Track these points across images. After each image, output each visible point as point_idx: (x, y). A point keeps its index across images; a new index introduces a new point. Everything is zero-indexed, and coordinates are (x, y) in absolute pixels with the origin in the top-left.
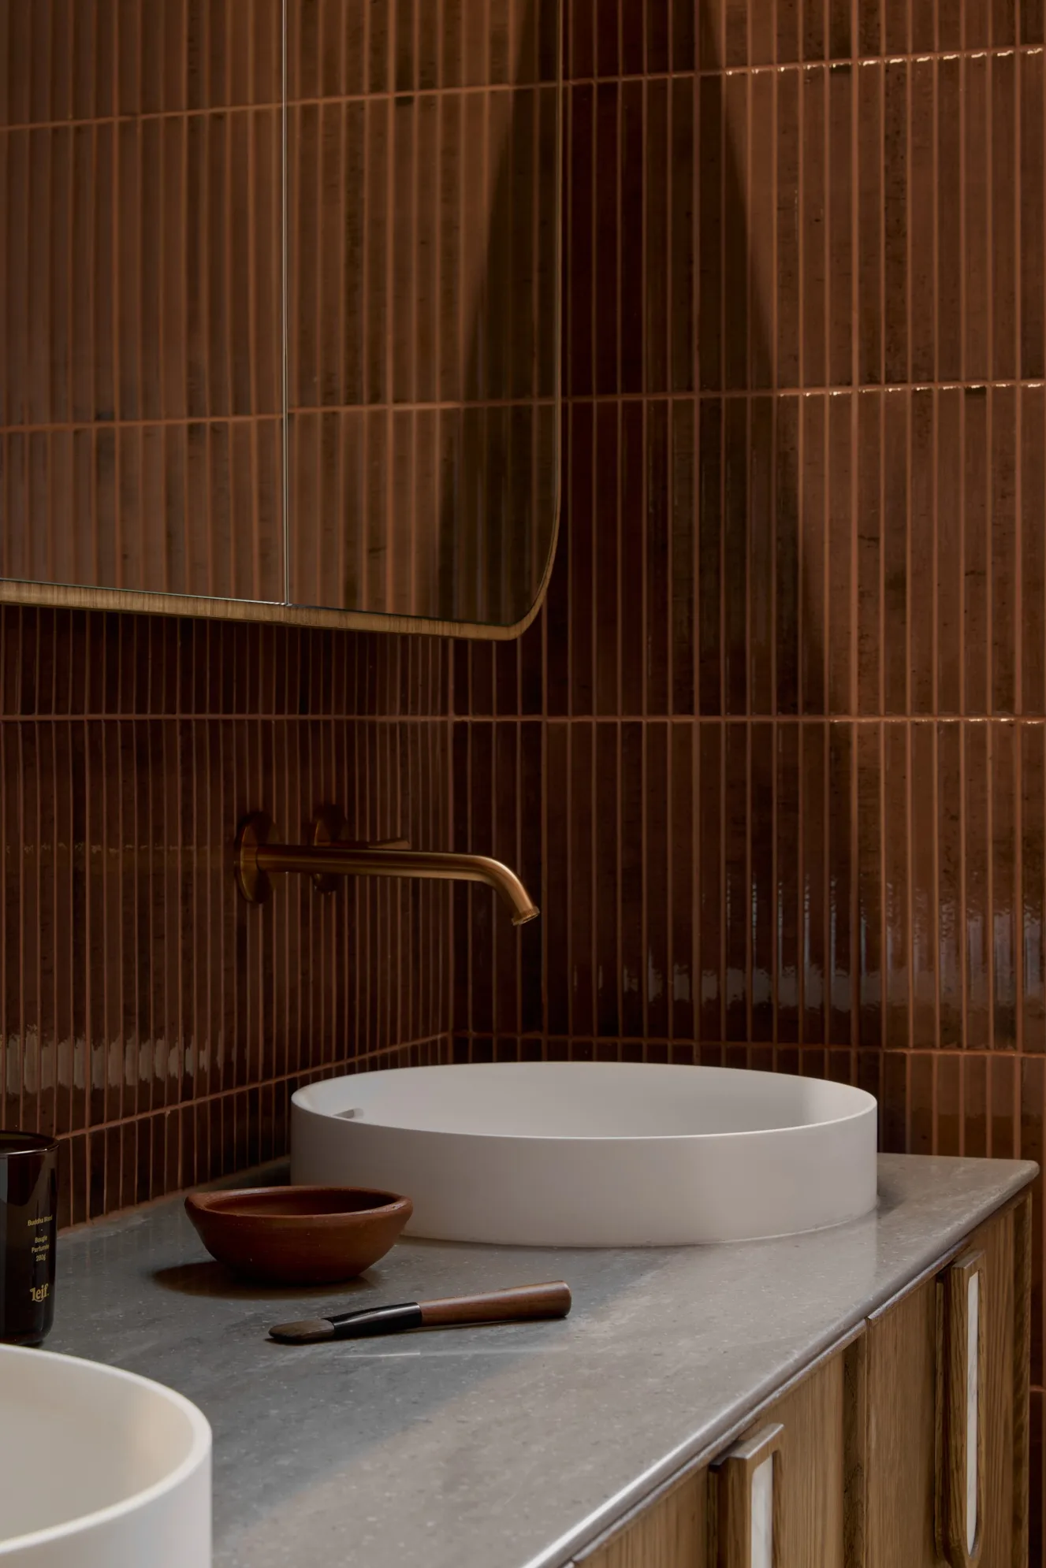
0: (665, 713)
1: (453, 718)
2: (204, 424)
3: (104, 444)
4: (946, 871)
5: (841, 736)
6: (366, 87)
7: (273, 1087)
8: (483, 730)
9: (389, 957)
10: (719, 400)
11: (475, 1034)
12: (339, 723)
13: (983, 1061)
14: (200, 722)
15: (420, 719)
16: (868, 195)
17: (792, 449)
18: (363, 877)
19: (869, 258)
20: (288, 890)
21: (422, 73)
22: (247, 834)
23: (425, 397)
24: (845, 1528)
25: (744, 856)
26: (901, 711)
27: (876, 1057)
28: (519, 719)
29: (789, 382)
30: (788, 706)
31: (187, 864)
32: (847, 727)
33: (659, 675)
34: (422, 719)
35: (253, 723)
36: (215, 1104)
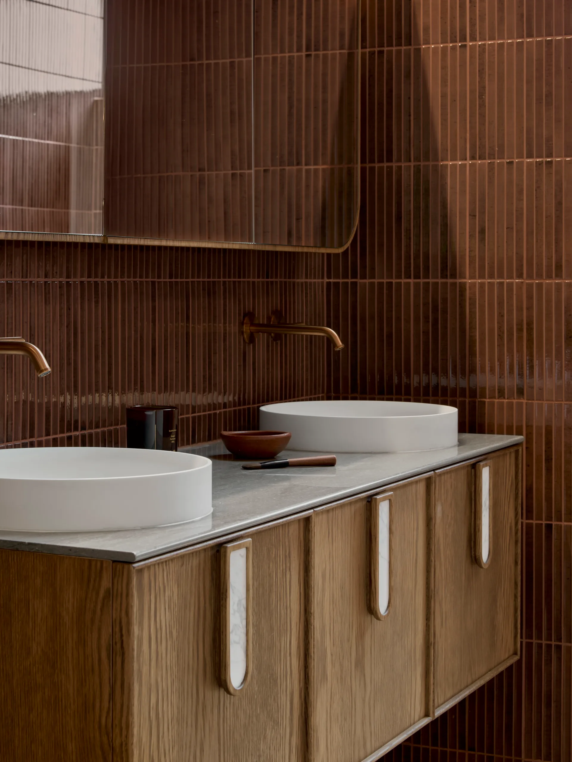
0: (401, 278)
1: (326, 280)
2: (237, 173)
3: (201, 181)
4: (499, 335)
5: (463, 286)
6: (295, 50)
7: (256, 407)
8: (336, 284)
9: (300, 365)
10: (420, 165)
11: (334, 394)
12: (281, 282)
13: (512, 403)
14: (229, 282)
15: (313, 280)
16: (472, 92)
17: (446, 183)
18: (290, 335)
19: (472, 115)
20: (262, 339)
21: (315, 46)
22: (247, 320)
23: (316, 164)
24: (427, 538)
25: (429, 330)
26: (484, 278)
27: (475, 402)
28: (349, 281)
29: (445, 159)
30: (444, 276)
31: (225, 330)
32: (465, 283)
33: (399, 264)
34: (314, 280)
35: (249, 282)
36: (235, 411)
